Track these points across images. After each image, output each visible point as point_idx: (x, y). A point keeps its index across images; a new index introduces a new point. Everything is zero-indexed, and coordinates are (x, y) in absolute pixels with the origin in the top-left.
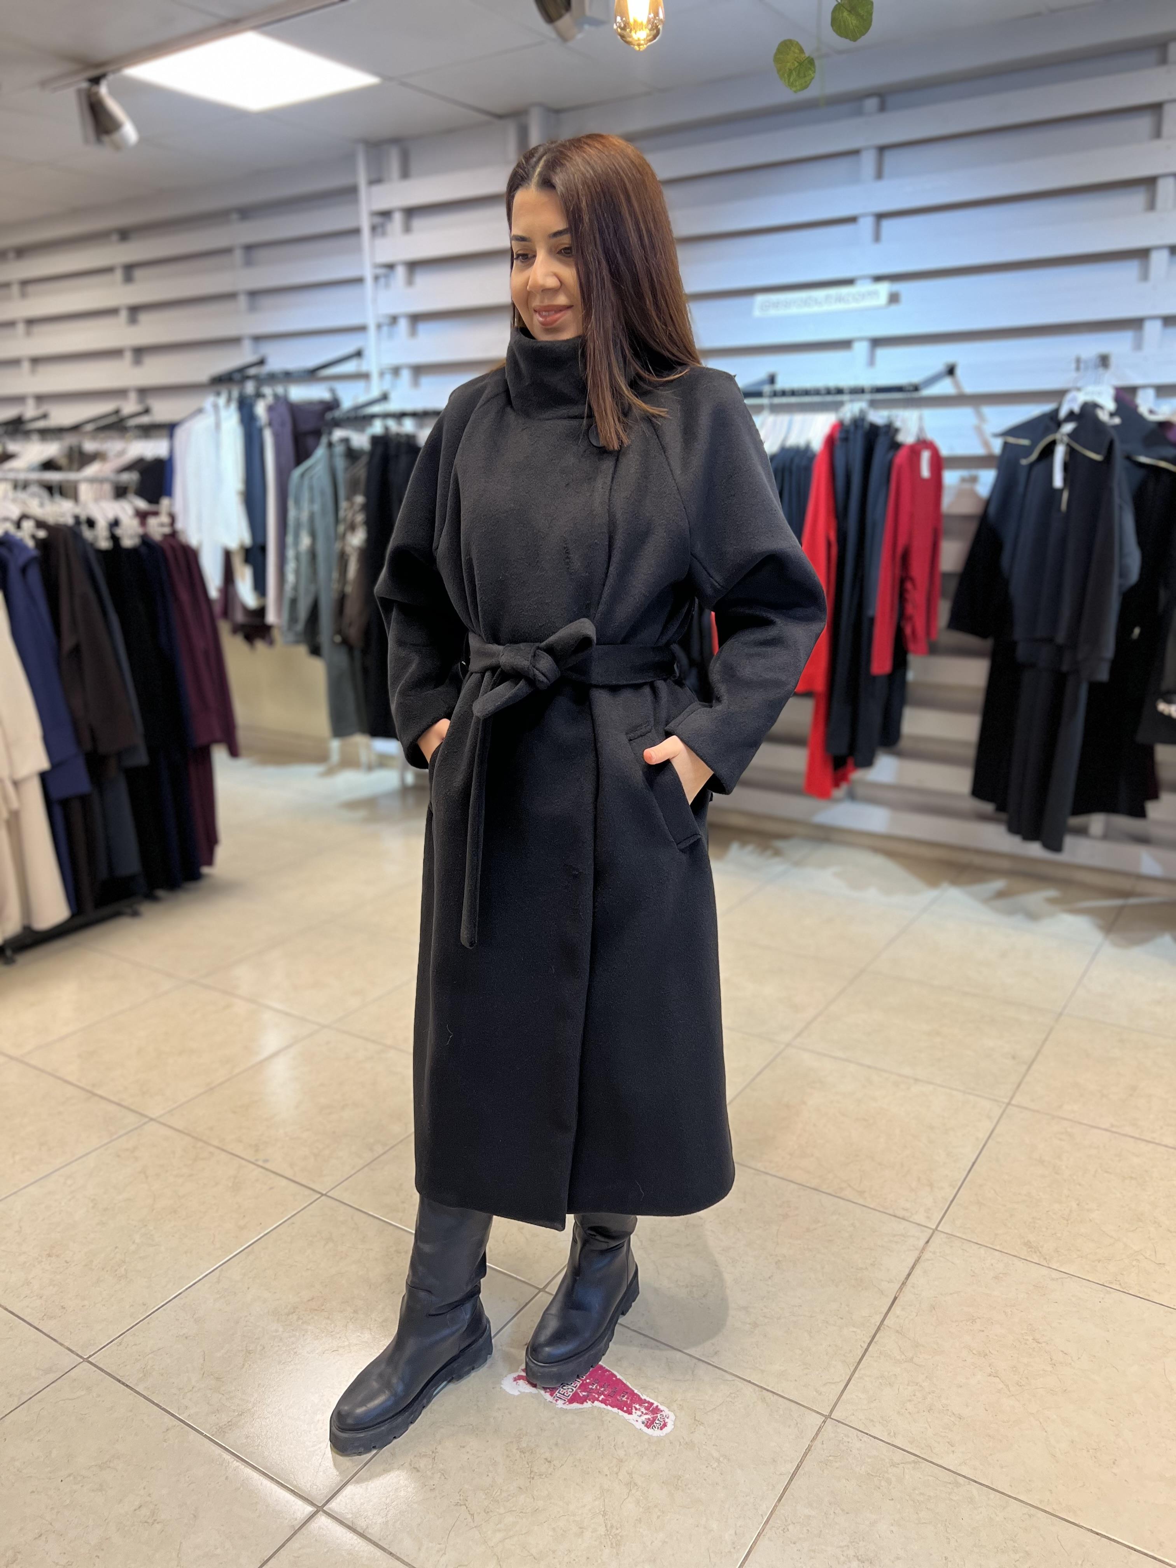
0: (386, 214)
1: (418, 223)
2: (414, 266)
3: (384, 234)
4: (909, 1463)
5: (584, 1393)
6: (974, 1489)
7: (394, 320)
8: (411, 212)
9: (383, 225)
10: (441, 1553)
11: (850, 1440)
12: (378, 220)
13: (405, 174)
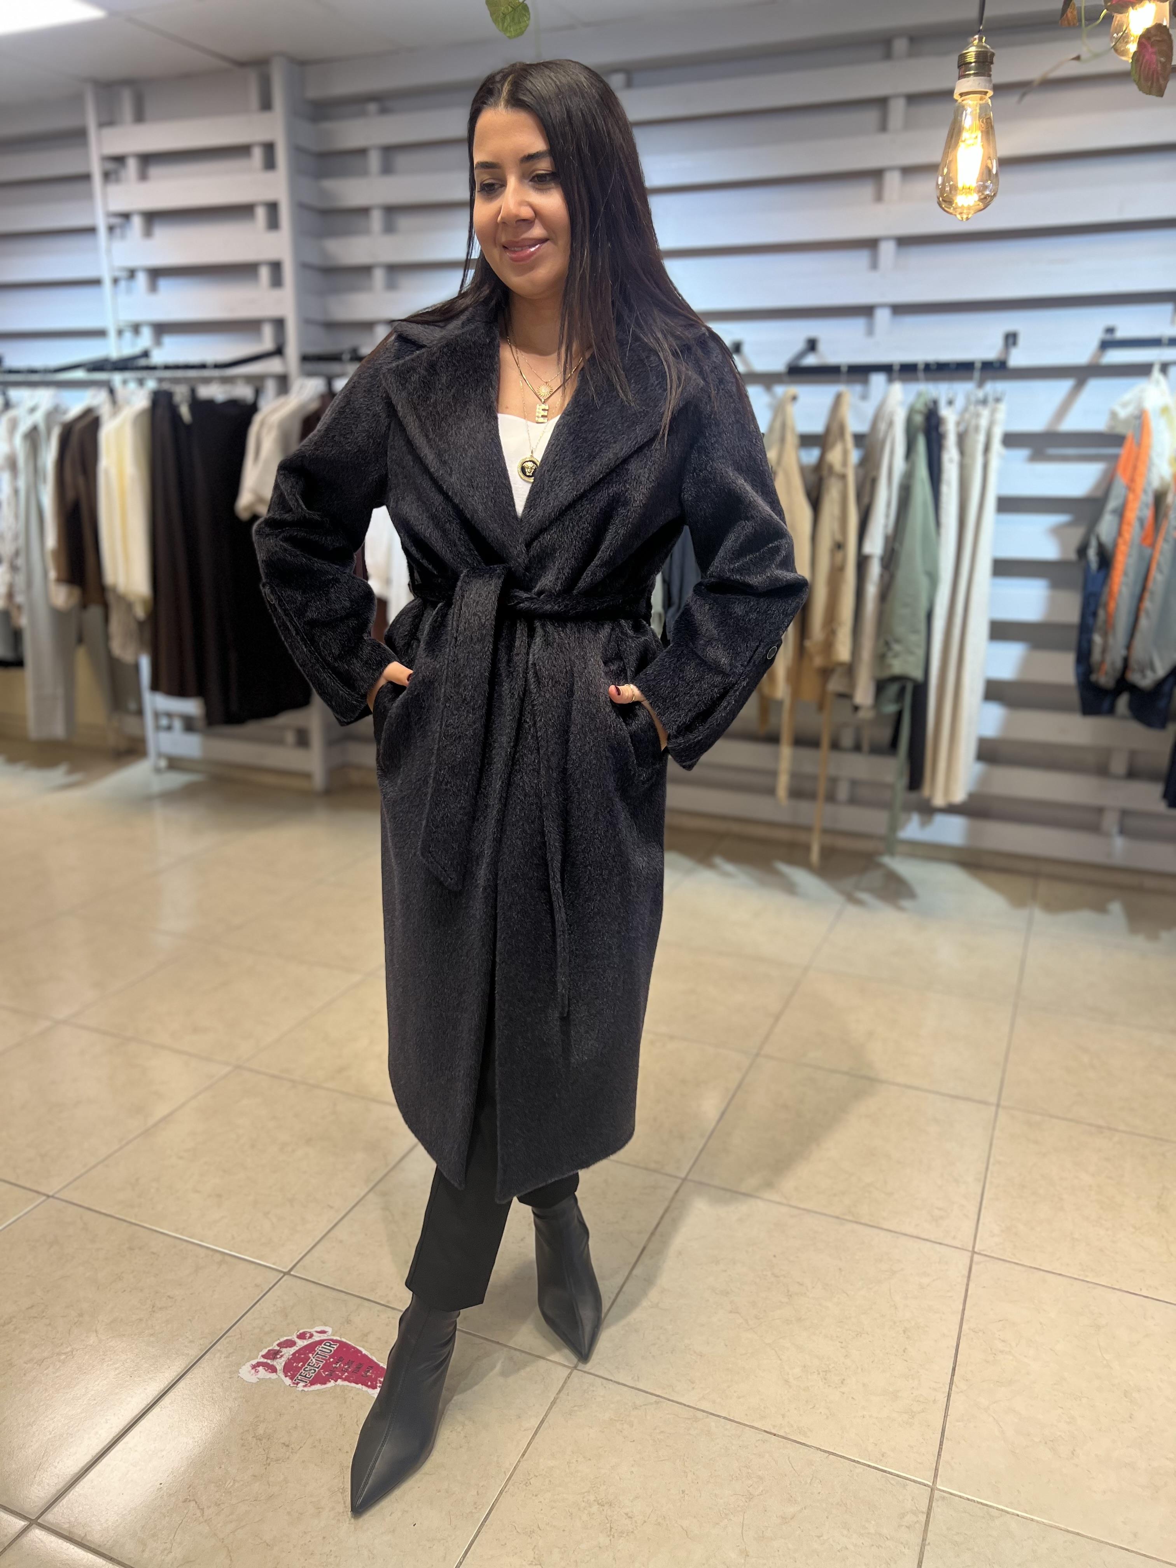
0: (120, 160)
1: (155, 171)
2: (152, 218)
3: (118, 180)
4: (651, 1404)
5: (327, 1373)
6: (712, 1422)
7: (132, 273)
8: (147, 160)
9: (116, 172)
10: (166, 1552)
11: (594, 1389)
12: (110, 166)
13: (139, 117)
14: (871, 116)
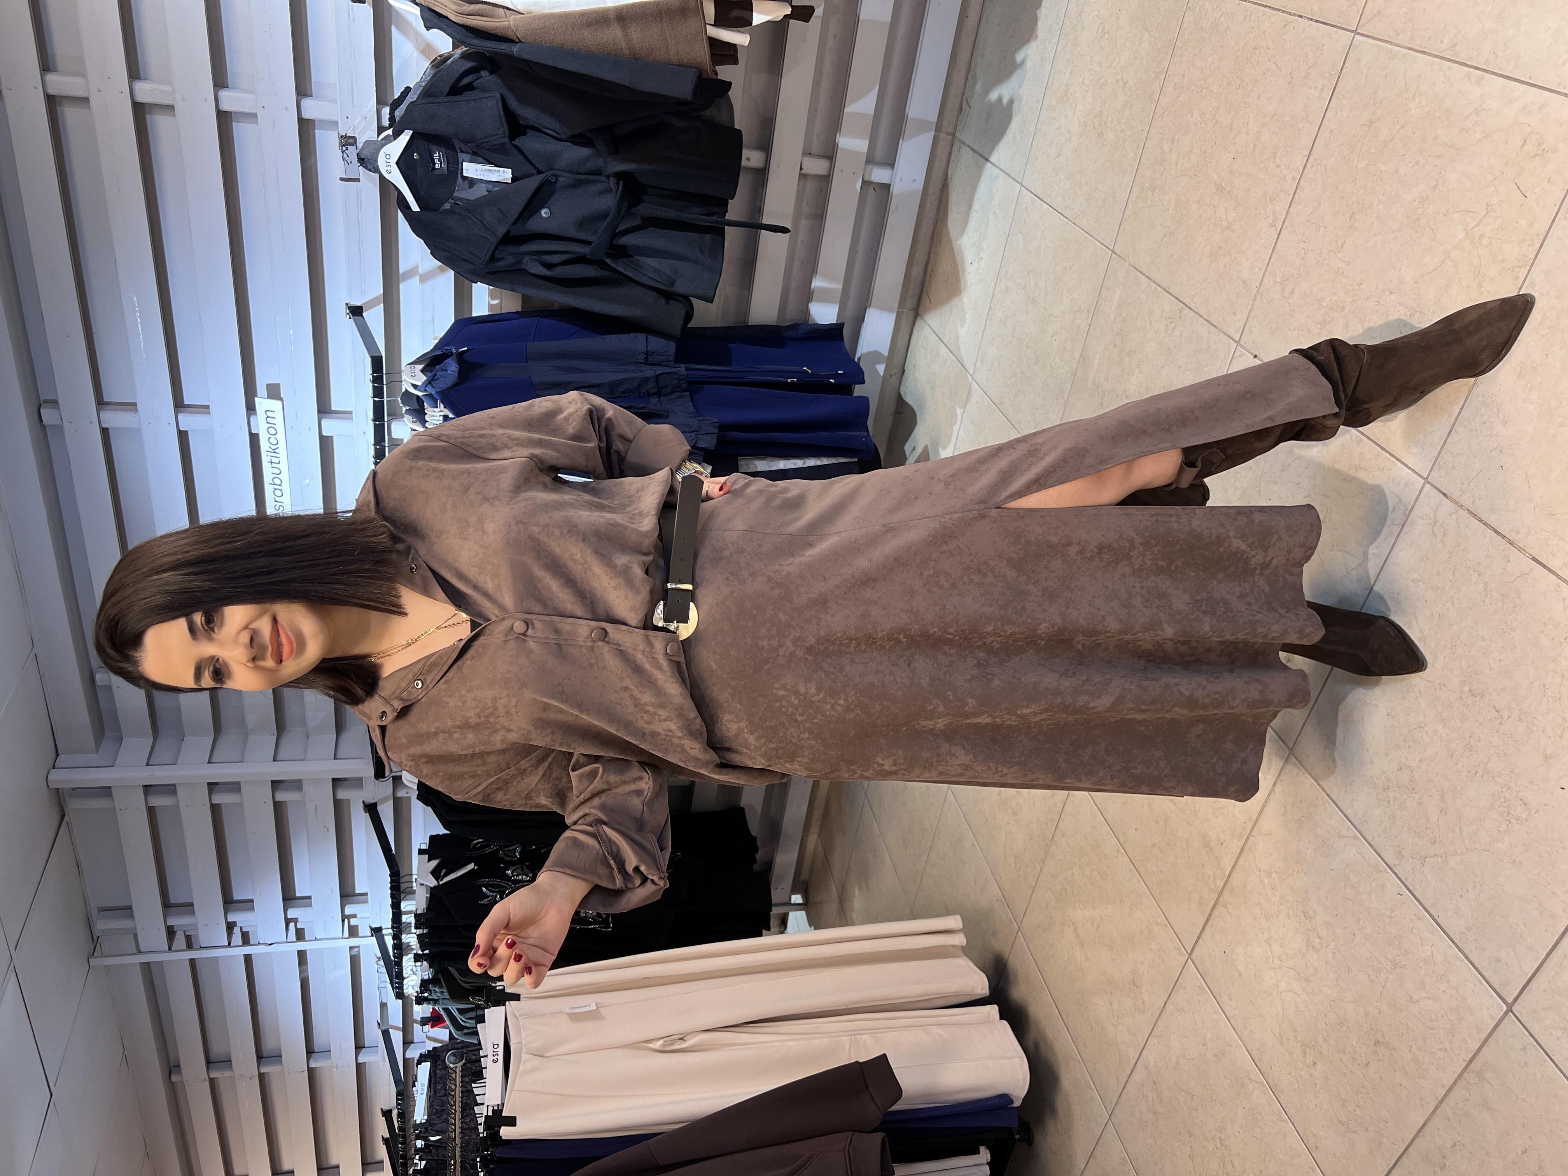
0: (171, 932)
1: (180, 896)
2: (230, 902)
3: (196, 935)
8: (169, 905)
13: (128, 911)
14: (71, 115)
